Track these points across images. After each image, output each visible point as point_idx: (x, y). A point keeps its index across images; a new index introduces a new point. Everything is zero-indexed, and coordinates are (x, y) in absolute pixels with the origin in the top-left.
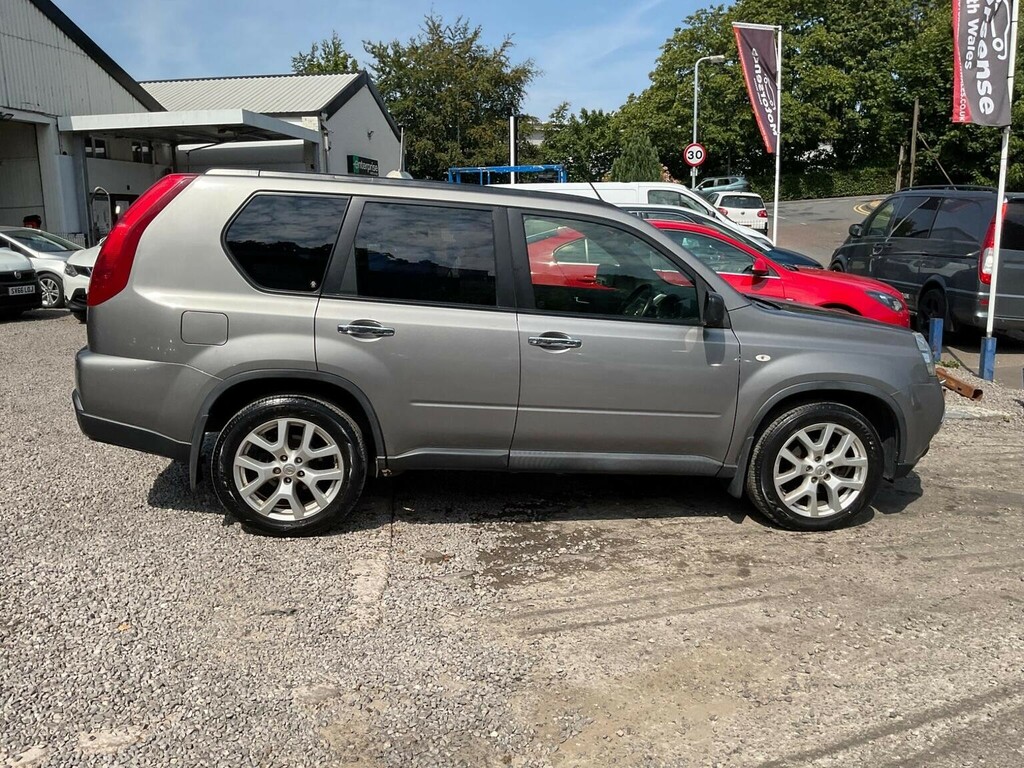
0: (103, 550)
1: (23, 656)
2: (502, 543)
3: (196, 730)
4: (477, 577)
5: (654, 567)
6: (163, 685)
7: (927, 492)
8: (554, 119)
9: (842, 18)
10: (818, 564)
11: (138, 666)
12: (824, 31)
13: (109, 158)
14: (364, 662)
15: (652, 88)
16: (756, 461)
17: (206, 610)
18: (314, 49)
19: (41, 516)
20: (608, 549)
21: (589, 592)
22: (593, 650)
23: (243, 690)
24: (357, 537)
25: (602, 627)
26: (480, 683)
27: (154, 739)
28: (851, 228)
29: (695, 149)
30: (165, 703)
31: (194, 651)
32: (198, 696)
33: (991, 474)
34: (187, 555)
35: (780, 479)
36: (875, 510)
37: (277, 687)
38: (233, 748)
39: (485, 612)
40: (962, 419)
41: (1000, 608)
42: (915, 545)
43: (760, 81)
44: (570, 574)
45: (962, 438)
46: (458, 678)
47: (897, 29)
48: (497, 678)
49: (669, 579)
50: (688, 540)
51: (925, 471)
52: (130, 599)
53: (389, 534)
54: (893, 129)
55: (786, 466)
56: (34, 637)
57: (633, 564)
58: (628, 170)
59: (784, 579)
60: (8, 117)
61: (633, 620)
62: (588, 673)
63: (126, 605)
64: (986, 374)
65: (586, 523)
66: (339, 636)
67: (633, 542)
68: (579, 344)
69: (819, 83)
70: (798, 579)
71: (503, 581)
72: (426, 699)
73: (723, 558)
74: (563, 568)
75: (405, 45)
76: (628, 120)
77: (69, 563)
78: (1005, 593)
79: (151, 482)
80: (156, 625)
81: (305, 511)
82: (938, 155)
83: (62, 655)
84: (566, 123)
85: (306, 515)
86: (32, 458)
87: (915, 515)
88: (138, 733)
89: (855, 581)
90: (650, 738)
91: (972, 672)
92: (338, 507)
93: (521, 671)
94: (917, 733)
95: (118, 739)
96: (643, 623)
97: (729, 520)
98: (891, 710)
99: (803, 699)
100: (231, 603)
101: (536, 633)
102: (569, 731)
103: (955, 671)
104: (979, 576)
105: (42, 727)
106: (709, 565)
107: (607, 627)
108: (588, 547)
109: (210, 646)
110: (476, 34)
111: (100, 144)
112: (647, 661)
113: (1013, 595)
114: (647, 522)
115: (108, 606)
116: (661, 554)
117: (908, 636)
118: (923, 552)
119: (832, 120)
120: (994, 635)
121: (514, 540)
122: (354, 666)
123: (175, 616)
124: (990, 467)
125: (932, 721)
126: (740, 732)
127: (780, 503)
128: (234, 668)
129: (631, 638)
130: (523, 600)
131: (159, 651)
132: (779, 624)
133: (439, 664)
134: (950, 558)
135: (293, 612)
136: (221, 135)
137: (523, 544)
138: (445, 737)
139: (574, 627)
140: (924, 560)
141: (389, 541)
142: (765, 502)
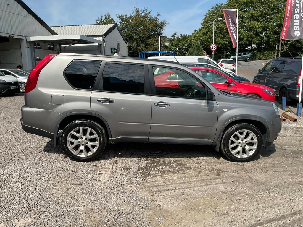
0: (29, 164)
1: (2, 196)
2: (146, 164)
3: (49, 219)
4: (138, 175)
5: (191, 172)
6: (41, 206)
7: (277, 151)
8: (172, 37)
9: (259, 7)
10: (241, 172)
11: (34, 200)
12: (253, 11)
13: (41, 49)
14: (101, 200)
15: (202, 28)
16: (223, 141)
17: (56, 183)
18: (102, 17)
19: (12, 154)
20: (178, 167)
21: (171, 180)
22: (170, 198)
23: (64, 207)
24: (103, 162)
25: (174, 191)
26: (135, 207)
27: (37, 222)
28: (259, 70)
29: (214, 46)
30: (41, 211)
31: (51, 195)
32: (51, 209)
33: (298, 145)
34: (53, 167)
35: (231, 146)
36: (261, 156)
37: (74, 207)
38: (59, 225)
39: (139, 185)
40: (290, 128)
41: (296, 187)
42: (272, 167)
43: (231, 26)
44: (166, 174)
45: (290, 134)
46: (128, 205)
47: (275, 10)
48: (140, 206)
49: (195, 176)
50: (202, 164)
51: (277, 144)
52: (35, 179)
53: (113, 161)
54: (274, 40)
55: (232, 142)
56: (5, 190)
57: (185, 171)
58: (193, 52)
59: (231, 177)
60: (12, 37)
61: (183, 188)
62: (168, 205)
63: (33, 181)
64: (299, 114)
65: (172, 159)
66: (95, 192)
67: (186, 164)
68: (170, 105)
69: (252, 26)
70: (235, 177)
71: (146, 176)
72: (118, 212)
73: (212, 170)
74: (164, 172)
75: (128, 16)
76: (195, 37)
77: (18, 168)
78: (298, 182)
79: (45, 145)
80: (41, 188)
81: (88, 154)
82: (288, 47)
83: (13, 196)
84: (176, 38)
85: (88, 155)
86: (12, 137)
87: (273, 157)
88: (32, 220)
89: (252, 178)
90: (184, 225)
91: (286, 207)
92: (97, 153)
93: (148, 204)
94: (266, 226)
95: (26, 221)
96: (186, 190)
97: (216, 158)
98: (259, 218)
99: (232, 214)
100: (64, 181)
101: (153, 192)
102: (160, 223)
103: (280, 207)
104: (291, 177)
105: (5, 217)
106: (208, 172)
107: (175, 191)
108: (172, 166)
109: (56, 194)
110: (150, 12)
111: (39, 45)
112: (186, 201)
113: (301, 183)
114: (191, 159)
115: (28, 181)
116: (194, 168)
117: (266, 196)
118: (274, 169)
119: (256, 37)
120: (294, 195)
121: (150, 163)
122: (98, 201)
123: (47, 185)
124: (298, 143)
125: (272, 222)
126: (212, 224)
127: (231, 154)
128: (62, 201)
129: (182, 194)
130: (151, 182)
131: (41, 195)
132: (227, 191)
133: (123, 201)
134: (283, 171)
135: (82, 184)
136: (73, 42)
137: (153, 165)
138: (122, 224)
139: (165, 190)
140: (275, 171)
141: (113, 163)
142: (226, 153)
